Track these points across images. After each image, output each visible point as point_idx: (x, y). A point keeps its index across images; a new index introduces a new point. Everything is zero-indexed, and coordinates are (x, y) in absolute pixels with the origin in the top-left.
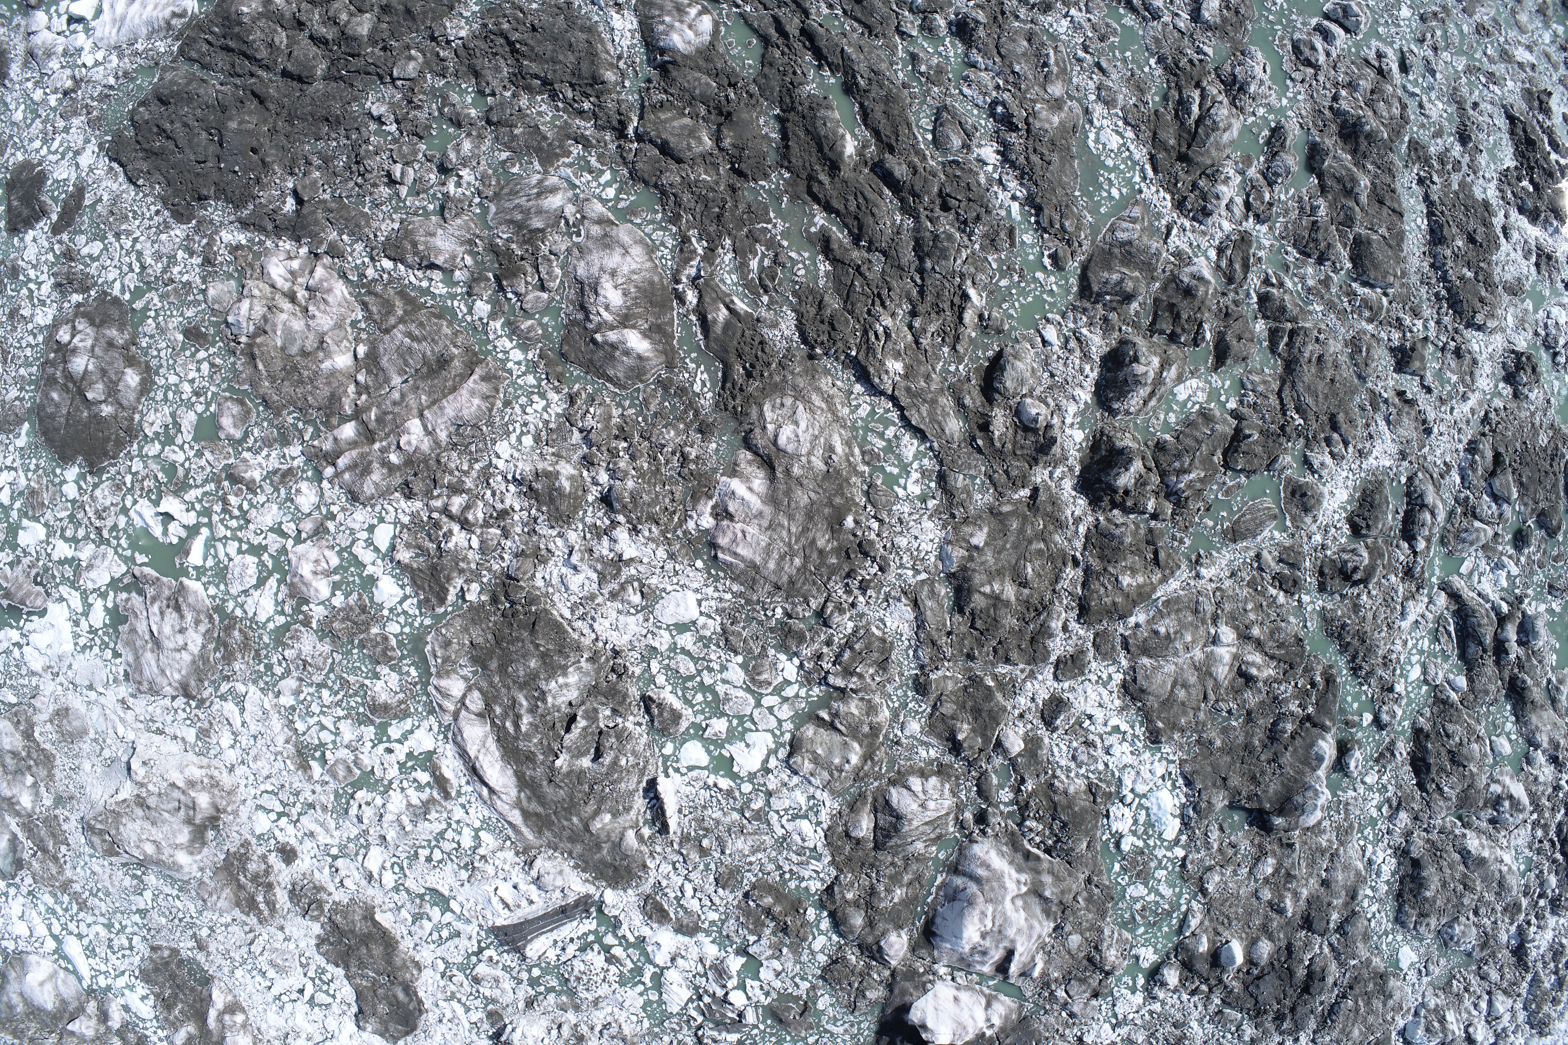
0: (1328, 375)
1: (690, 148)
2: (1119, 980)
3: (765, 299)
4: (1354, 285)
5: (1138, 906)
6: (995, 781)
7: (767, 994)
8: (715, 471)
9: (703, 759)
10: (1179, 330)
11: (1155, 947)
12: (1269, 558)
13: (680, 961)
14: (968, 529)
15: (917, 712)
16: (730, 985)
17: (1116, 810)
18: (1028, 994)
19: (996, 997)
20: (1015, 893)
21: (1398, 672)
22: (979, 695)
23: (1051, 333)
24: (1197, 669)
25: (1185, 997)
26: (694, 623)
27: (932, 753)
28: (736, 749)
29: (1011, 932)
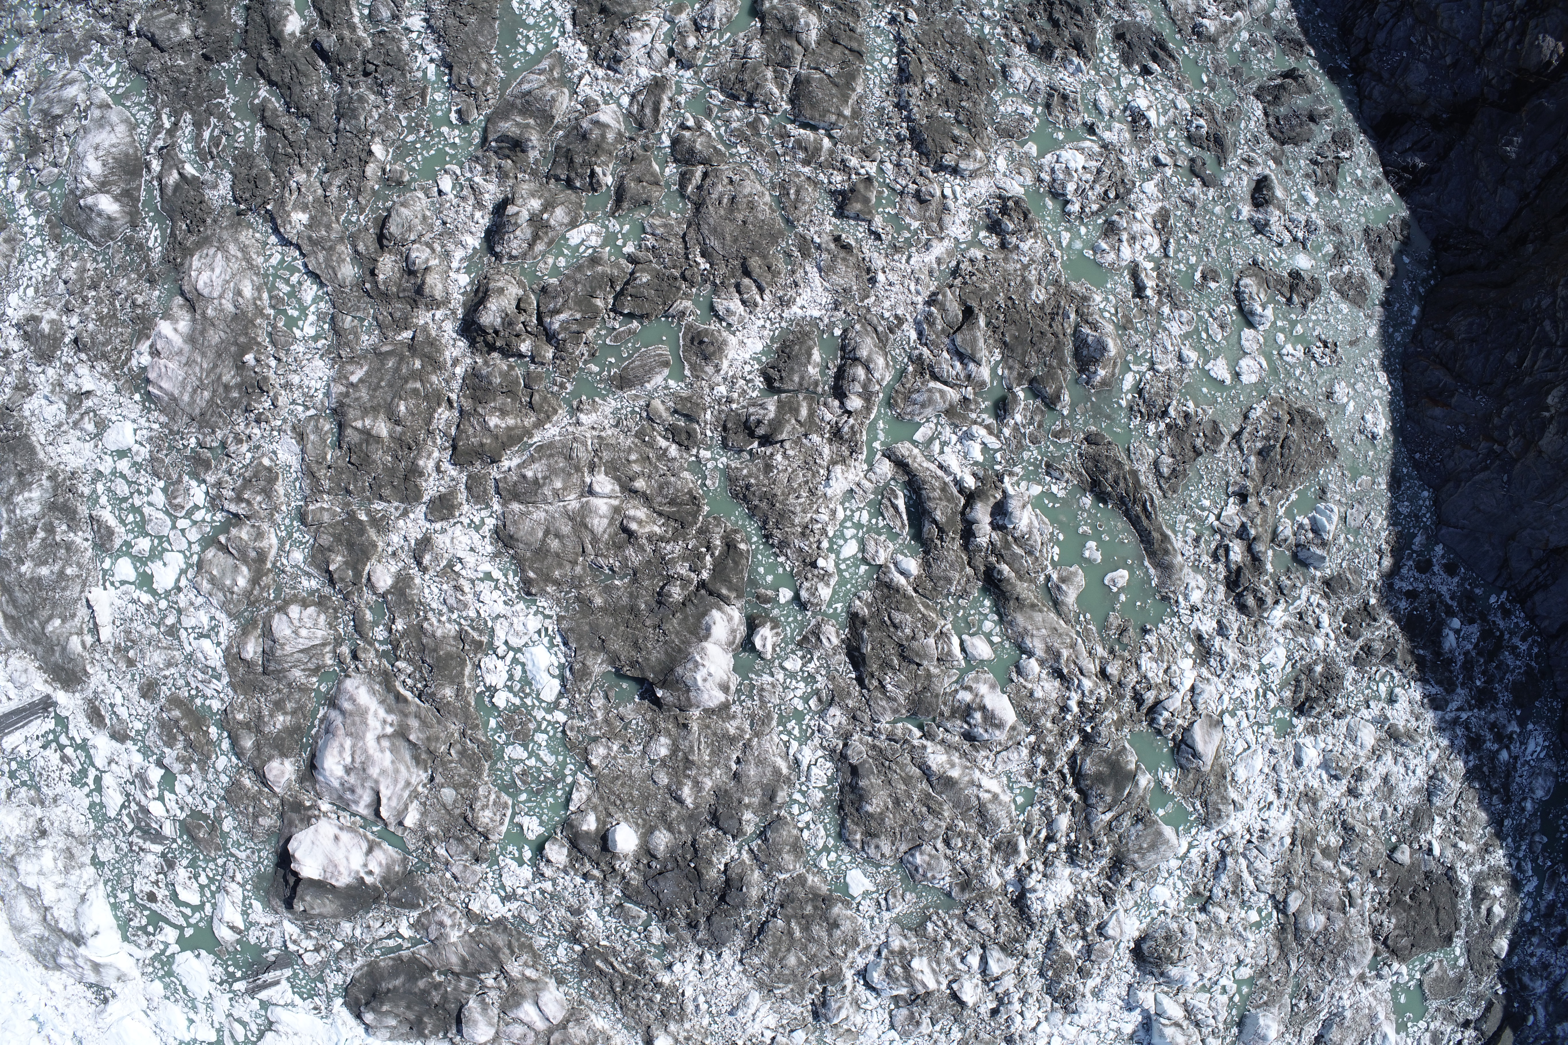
0: (740, 217)
1: (169, 39)
2: (504, 848)
3: (211, 164)
4: (789, 126)
5: (517, 769)
6: (369, 616)
7: (182, 809)
8: (156, 315)
9: (132, 576)
10: (573, 175)
11: (540, 818)
12: (661, 408)
13: (113, 765)
14: (350, 368)
15: (301, 543)
16: (149, 793)
17: (488, 662)
18: (412, 847)
19: (379, 844)
20: (379, 731)
21: (825, 544)
22: (353, 528)
23: (446, 183)
24: (571, 519)
25: (579, 880)
26: (130, 449)
27: (314, 584)
28: (155, 568)
29: (374, 772)
